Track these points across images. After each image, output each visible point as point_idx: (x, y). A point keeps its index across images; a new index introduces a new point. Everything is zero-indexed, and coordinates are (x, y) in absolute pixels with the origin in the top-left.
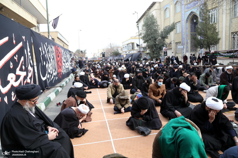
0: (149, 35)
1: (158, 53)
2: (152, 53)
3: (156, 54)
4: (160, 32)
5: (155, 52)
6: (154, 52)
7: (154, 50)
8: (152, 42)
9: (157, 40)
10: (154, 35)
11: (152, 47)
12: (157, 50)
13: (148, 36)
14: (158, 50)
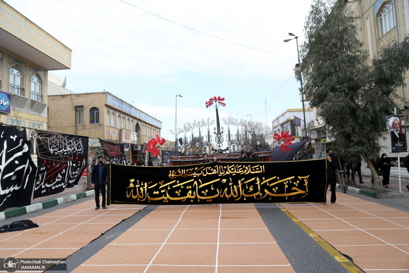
0: (330, 74)
1: (365, 140)
2: (343, 140)
3: (360, 143)
4: (369, 63)
5: (355, 138)
6: (348, 137)
7: (348, 129)
8: (339, 97)
9: (360, 91)
10: (348, 74)
11: (342, 119)
12: (361, 126)
13: (324, 79)
14: (368, 128)
